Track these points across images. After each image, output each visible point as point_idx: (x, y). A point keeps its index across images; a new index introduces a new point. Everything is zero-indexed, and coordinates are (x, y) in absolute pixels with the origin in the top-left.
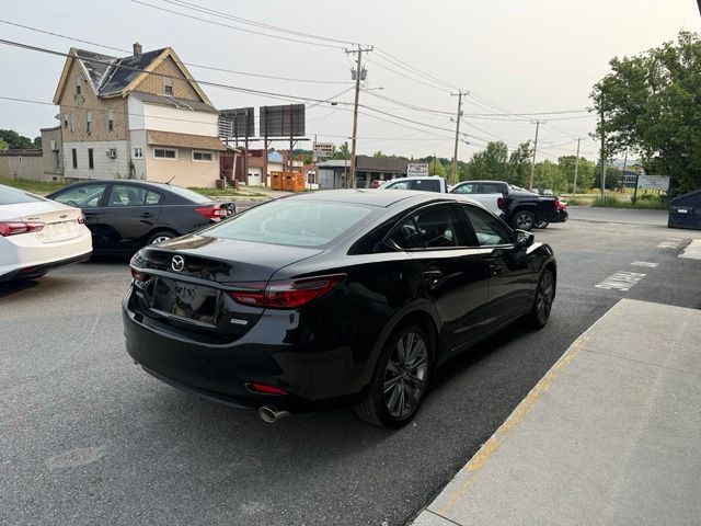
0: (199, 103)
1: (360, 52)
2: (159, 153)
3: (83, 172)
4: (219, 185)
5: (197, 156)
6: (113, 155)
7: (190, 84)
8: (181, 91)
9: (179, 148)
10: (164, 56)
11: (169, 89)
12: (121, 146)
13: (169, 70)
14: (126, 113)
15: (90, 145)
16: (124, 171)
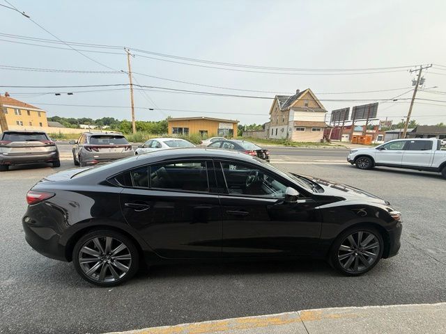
0: (319, 109)
1: (421, 70)
2: (298, 129)
3: (274, 136)
4: (322, 141)
5: (314, 130)
6: (283, 130)
7: (316, 101)
8: (311, 104)
9: (306, 127)
10: (306, 92)
11: (306, 105)
12: (285, 127)
13: (308, 97)
14: (288, 115)
15: (276, 127)
16: (285, 136)
